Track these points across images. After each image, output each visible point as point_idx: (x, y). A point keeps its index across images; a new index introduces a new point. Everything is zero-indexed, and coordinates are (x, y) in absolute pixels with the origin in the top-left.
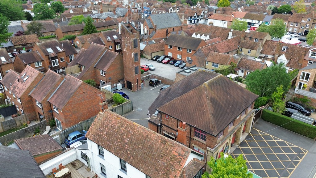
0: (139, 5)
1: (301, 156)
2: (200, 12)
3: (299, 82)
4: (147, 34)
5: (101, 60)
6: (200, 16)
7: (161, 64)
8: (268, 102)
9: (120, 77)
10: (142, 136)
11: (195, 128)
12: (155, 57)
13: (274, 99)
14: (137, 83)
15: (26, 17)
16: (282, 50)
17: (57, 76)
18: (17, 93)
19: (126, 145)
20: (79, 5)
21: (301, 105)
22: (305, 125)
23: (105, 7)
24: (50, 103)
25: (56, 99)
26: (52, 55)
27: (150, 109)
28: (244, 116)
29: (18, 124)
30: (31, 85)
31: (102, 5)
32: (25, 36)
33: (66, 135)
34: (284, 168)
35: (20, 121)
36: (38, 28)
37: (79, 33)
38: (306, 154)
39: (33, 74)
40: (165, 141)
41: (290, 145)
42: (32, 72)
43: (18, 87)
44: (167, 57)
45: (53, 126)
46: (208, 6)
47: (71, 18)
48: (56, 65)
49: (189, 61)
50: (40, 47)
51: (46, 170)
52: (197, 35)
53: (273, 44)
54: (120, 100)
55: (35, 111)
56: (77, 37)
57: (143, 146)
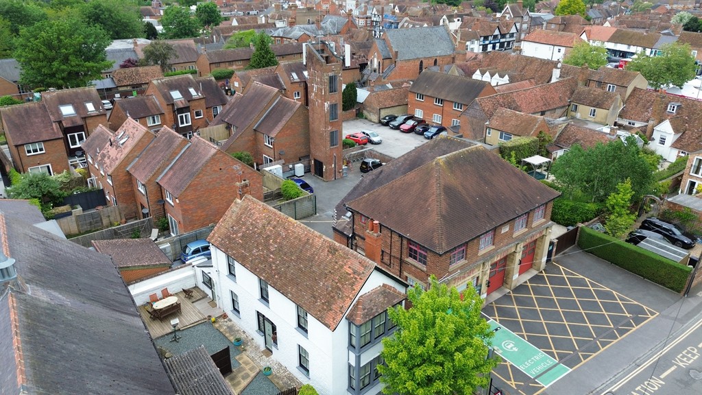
0: (375, 9)
1: (638, 321)
2: (508, 26)
3: (689, 180)
4: (377, 71)
5: (267, 115)
6: (508, 36)
7: (398, 131)
8: (598, 213)
9: (303, 152)
10: (300, 241)
11: (410, 241)
12: (387, 118)
13: (610, 208)
14: (333, 165)
15: (145, 32)
16: (668, 110)
17: (176, 137)
18: (107, 166)
19: (271, 256)
20: (252, 10)
21: (676, 226)
22: (663, 262)
23: (301, 14)
24: (161, 186)
25: (170, 179)
26: (180, 103)
27: (338, 208)
28: (520, 231)
29: (105, 221)
30: (131, 151)
31: (295, 10)
32: (138, 68)
33: (183, 246)
34: (593, 337)
35: (109, 216)
36: (164, 55)
37: (242, 67)
38: (652, 317)
39: (137, 133)
40: (334, 249)
41: (621, 299)
42: (135, 129)
43: (110, 156)
44: (412, 117)
45: (165, 229)
46: (531, 14)
47: (230, 36)
48: (187, 123)
49: (454, 127)
50: (159, 87)
51: (140, 296)
52: (483, 73)
53: (649, 98)
54: (292, 193)
55: (136, 202)
56: (236, 72)
57: (298, 258)
